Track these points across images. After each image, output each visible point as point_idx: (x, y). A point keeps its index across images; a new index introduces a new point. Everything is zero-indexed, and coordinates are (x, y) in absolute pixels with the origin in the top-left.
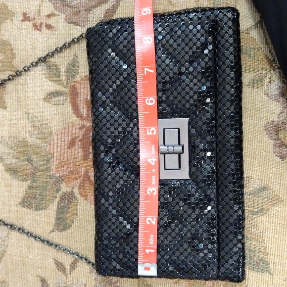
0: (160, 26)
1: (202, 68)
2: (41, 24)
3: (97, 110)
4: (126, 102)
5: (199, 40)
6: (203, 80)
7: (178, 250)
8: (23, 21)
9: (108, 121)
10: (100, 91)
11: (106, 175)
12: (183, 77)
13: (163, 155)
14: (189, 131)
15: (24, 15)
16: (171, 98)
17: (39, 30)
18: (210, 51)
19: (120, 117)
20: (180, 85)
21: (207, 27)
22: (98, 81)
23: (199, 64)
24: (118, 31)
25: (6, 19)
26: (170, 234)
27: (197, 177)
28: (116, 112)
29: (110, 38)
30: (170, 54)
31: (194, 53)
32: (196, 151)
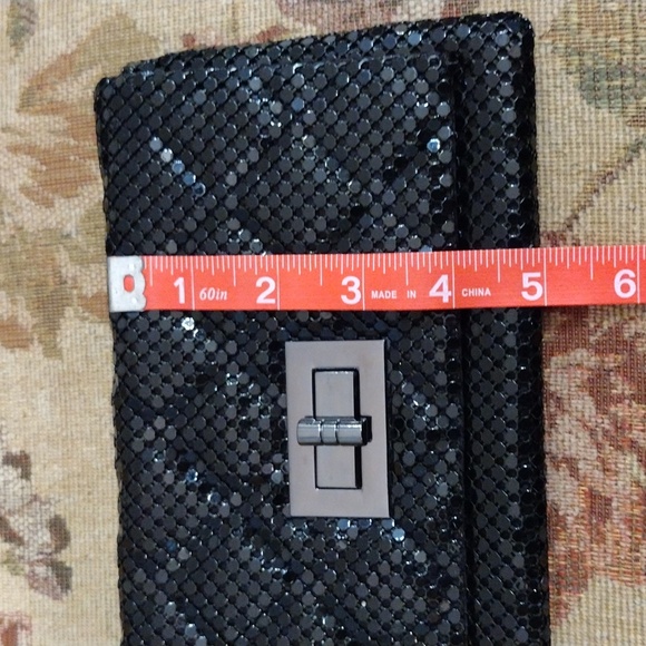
0: (298, 71)
1: (422, 194)
5: (409, 110)
6: (425, 229)
9: (153, 346)
11: (146, 501)
12: (367, 221)
13: (311, 448)
18: (443, 144)
21: (434, 73)
23: (412, 183)
24: (178, 87)
27: (408, 514)
29: (157, 108)
30: (329, 153)
31: (396, 149)
32: (405, 436)
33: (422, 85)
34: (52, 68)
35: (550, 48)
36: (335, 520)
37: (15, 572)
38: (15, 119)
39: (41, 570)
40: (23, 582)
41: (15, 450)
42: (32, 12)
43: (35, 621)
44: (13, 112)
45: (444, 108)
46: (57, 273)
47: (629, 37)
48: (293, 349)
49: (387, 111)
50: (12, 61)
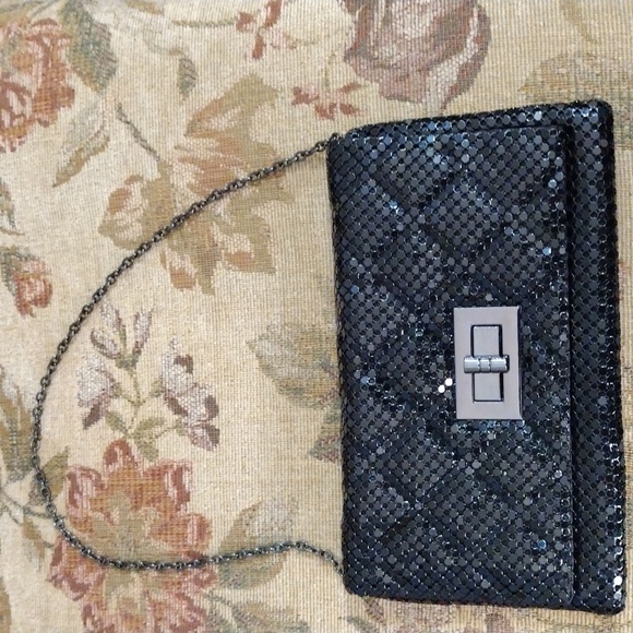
0: (465, 137)
1: (544, 214)
2: (333, 106)
3: (349, 290)
4: (403, 277)
5: (538, 163)
6: (547, 237)
7: (498, 550)
8: (294, 103)
9: (368, 311)
10: (353, 255)
11: (364, 409)
12: (509, 231)
13: (470, 375)
14: (520, 330)
15: (297, 91)
16: (487, 269)
17: (328, 117)
18: (558, 183)
19: (390, 304)
20: (502, 246)
21: (553, 139)
22: (350, 238)
23: (538, 207)
24: (388, 147)
25: (260, 102)
26: (483, 521)
27: (534, 416)
28: (384, 295)
29: (374, 160)
30: (485, 188)
31: (528, 186)
32: (532, 367)
33: (545, 147)
34: (208, 108)
35: (524, 97)
36: (485, 422)
37: (181, 433)
38: (183, 141)
39: (199, 432)
40: (187, 439)
41: (183, 355)
42: (194, 72)
43: (195, 465)
44: (182, 137)
45: (559, 161)
46: (211, 239)
47: (573, 90)
48: (459, 312)
49: (515, 156)
50: (181, 104)
